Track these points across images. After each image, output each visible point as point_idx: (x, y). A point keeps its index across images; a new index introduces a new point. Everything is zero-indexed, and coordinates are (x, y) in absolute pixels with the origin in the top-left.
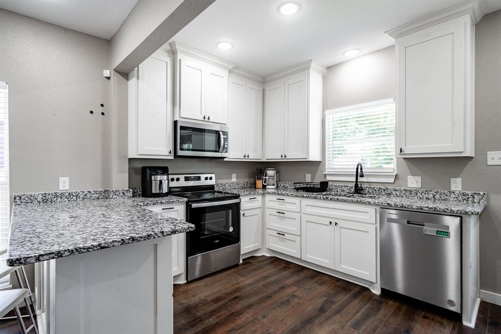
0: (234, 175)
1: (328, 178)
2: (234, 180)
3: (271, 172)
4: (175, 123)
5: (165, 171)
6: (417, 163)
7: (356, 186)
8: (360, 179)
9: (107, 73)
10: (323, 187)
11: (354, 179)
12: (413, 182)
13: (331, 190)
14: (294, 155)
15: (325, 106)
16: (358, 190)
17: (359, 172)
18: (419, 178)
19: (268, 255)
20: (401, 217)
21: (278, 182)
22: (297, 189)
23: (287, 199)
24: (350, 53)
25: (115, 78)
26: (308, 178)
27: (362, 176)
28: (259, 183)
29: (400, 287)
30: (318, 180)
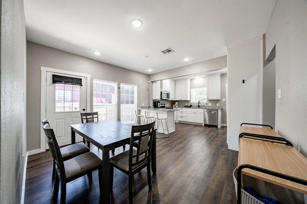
0: (168, 104)
1: (192, 104)
2: (168, 105)
3: (177, 103)
4: (161, 92)
5: (159, 102)
6: (211, 101)
7: (198, 106)
8: (199, 104)
9: (149, 82)
10: (191, 106)
11: (198, 104)
12: (210, 105)
13: (192, 107)
14: (183, 99)
15: (191, 88)
16: (199, 106)
17: (199, 103)
18: (211, 104)
19: (178, 122)
20: (207, 110)
21: (178, 105)
22: (185, 107)
23: (183, 109)
24: (197, 77)
25: (151, 83)
26: (186, 104)
27: (200, 103)
28: (174, 106)
29: (207, 123)
30: (189, 105)
